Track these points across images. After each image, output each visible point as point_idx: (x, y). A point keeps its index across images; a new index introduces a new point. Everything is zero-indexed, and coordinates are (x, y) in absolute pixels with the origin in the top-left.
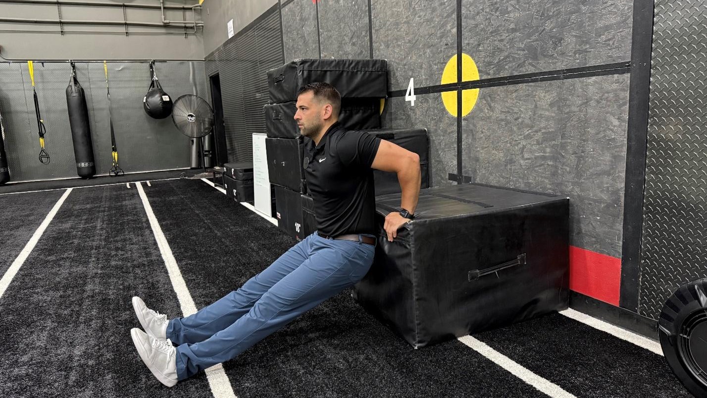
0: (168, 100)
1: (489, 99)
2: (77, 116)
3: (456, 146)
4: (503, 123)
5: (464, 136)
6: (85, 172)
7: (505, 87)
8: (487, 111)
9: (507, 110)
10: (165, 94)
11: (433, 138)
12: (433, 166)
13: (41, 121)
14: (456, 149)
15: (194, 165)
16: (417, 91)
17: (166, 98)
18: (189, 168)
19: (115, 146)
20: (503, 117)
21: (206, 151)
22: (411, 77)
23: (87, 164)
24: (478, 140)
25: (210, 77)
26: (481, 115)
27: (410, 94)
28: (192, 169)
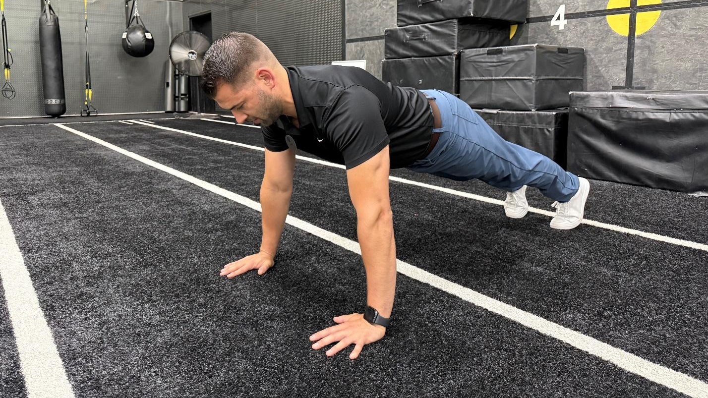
0: (150, 37)
1: (674, 19)
2: (49, 47)
3: (625, 61)
4: (693, 38)
5: (637, 52)
6: (56, 110)
7: (697, 9)
8: (670, 29)
9: (698, 27)
10: (147, 32)
11: (591, 56)
12: (588, 81)
13: (9, 50)
14: (625, 65)
15: (169, 109)
16: (567, 16)
17: (149, 36)
18: (164, 112)
19: (90, 83)
20: (693, 33)
21: (182, 95)
22: (562, 4)
23: (58, 101)
24: (656, 54)
25: (190, 19)
26: (663, 33)
27: (558, 19)
28: (167, 112)
